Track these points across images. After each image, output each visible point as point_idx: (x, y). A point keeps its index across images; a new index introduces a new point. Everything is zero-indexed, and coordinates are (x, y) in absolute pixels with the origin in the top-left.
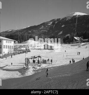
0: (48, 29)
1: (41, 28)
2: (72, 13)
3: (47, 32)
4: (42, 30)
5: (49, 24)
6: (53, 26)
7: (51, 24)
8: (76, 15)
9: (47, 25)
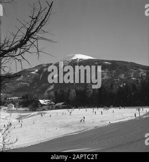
0: (31, 82)
1: (18, 80)
2: (71, 55)
3: (28, 85)
4: (20, 82)
5: (33, 73)
6: (40, 75)
7: (36, 72)
8: (77, 59)
9: (29, 75)
